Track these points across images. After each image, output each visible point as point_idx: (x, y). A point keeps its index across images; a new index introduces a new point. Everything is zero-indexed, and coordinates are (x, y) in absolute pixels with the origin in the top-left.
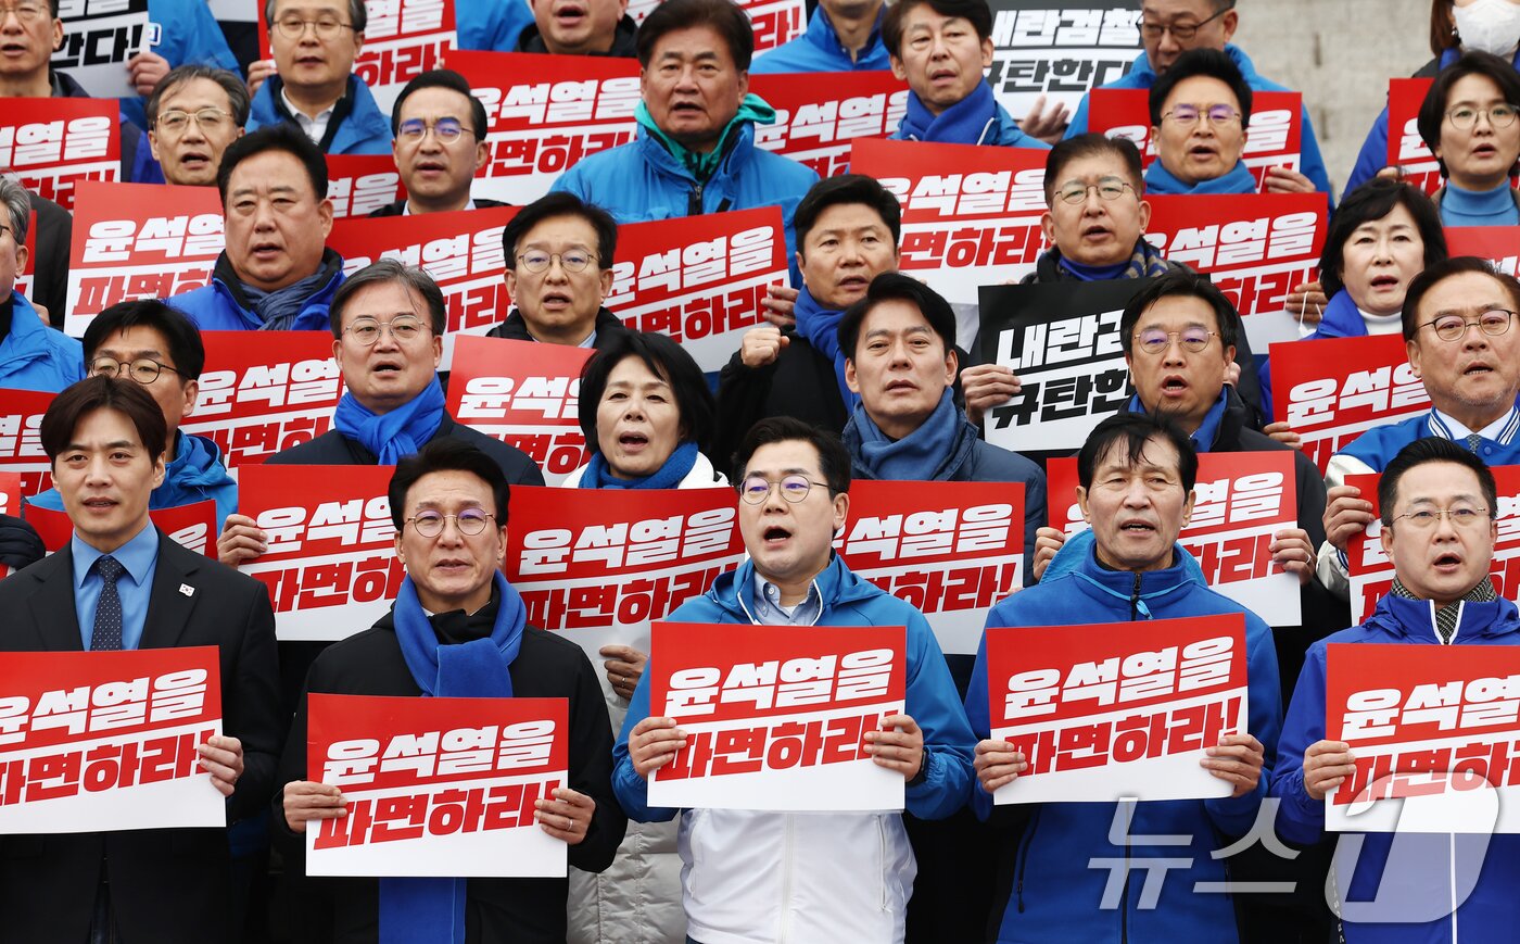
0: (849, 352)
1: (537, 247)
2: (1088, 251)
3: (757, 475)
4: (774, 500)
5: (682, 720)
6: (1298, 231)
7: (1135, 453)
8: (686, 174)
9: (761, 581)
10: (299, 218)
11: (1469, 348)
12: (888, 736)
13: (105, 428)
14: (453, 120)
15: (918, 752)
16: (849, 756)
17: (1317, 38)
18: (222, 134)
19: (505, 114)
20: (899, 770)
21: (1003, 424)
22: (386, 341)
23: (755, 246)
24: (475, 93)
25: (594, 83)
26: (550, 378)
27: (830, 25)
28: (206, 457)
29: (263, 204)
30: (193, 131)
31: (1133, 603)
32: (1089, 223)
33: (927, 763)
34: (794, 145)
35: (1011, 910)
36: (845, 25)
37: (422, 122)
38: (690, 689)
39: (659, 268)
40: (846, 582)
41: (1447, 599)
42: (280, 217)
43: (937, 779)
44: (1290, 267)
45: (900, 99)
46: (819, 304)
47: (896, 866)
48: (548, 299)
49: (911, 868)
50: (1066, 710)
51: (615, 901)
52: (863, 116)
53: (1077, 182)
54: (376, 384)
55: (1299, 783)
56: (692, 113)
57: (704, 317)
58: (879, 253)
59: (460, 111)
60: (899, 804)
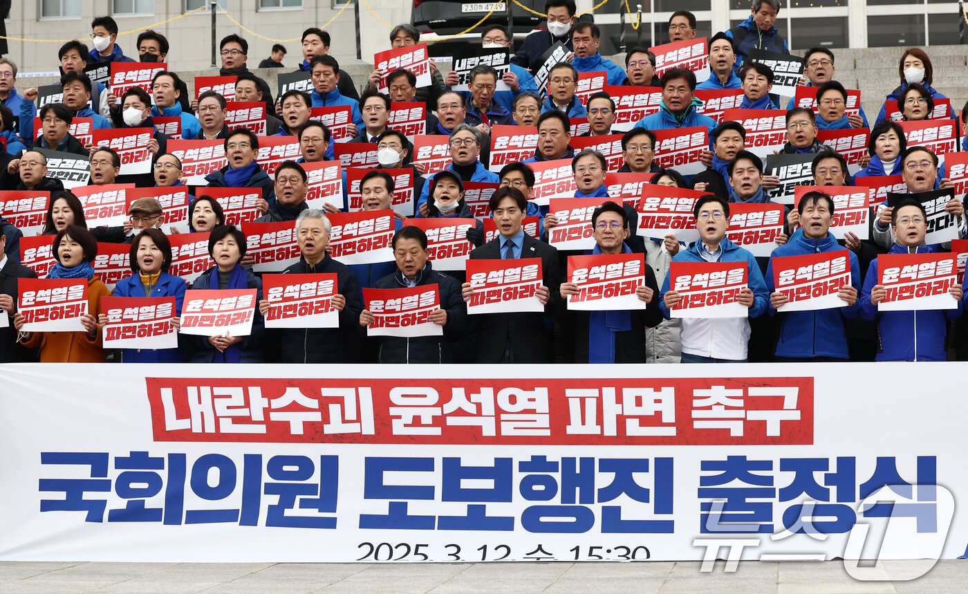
0: (731, 174)
1: (633, 144)
2: (798, 144)
3: (705, 211)
4: (711, 219)
5: (680, 292)
6: (861, 139)
7: (815, 203)
8: (676, 121)
9: (703, 244)
10: (558, 138)
11: (917, 172)
12: (743, 295)
13: (507, 203)
14: (606, 108)
15: (752, 299)
16: (731, 301)
17: (857, 81)
18: (536, 114)
19: (621, 104)
20: (746, 305)
21: (773, 196)
22: (587, 172)
23: (699, 138)
24: (611, 98)
25: (648, 95)
26: (633, 183)
27: (716, 76)
28: (535, 209)
29: (548, 134)
30: (528, 113)
31: (816, 248)
32: (798, 135)
33: (755, 301)
34: (707, 111)
35: (780, 343)
36: (721, 76)
37: (597, 109)
38: (682, 282)
39: (668, 143)
40: (729, 244)
41: (913, 246)
42: (553, 138)
43: (758, 306)
44: (858, 151)
45: (740, 98)
46: (720, 159)
47: (745, 329)
48: (637, 160)
49: (749, 330)
50: (797, 282)
51: (659, 341)
52: (728, 102)
53: (794, 123)
54: (584, 186)
55: (869, 301)
56: (677, 104)
57: (681, 159)
58: (739, 144)
59: (608, 105)
60: (746, 315)
